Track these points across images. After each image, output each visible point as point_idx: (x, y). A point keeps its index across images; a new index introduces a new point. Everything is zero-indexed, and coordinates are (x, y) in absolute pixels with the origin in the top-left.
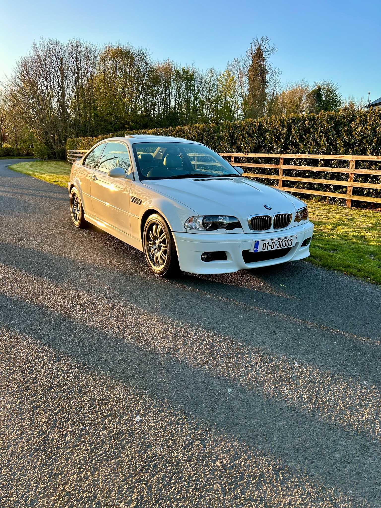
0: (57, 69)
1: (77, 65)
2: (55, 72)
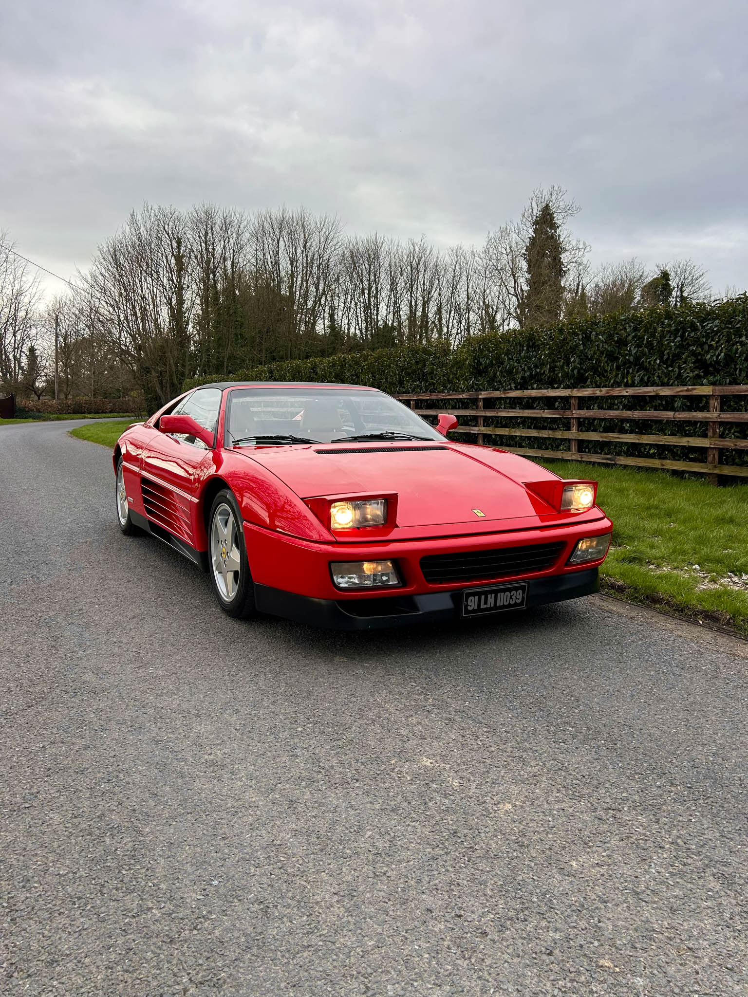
0: (169, 257)
1: (207, 249)
2: (167, 261)
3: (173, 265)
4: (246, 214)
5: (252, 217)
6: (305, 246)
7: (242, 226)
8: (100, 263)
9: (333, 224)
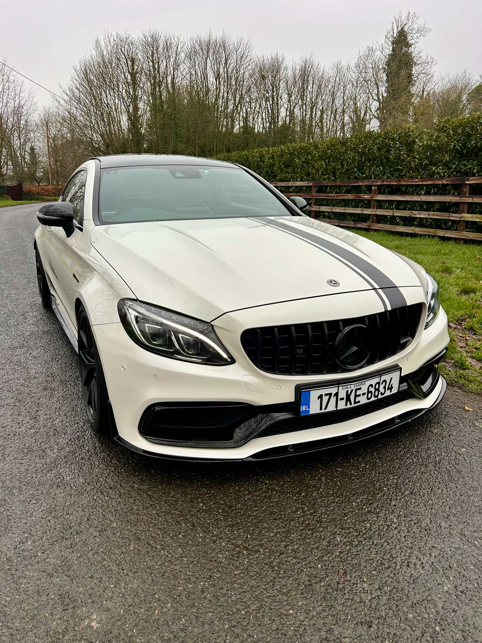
0: (127, 74)
2: (125, 77)
3: (129, 81)
6: (226, 64)
7: (179, 47)
8: (76, 80)
9: (247, 45)
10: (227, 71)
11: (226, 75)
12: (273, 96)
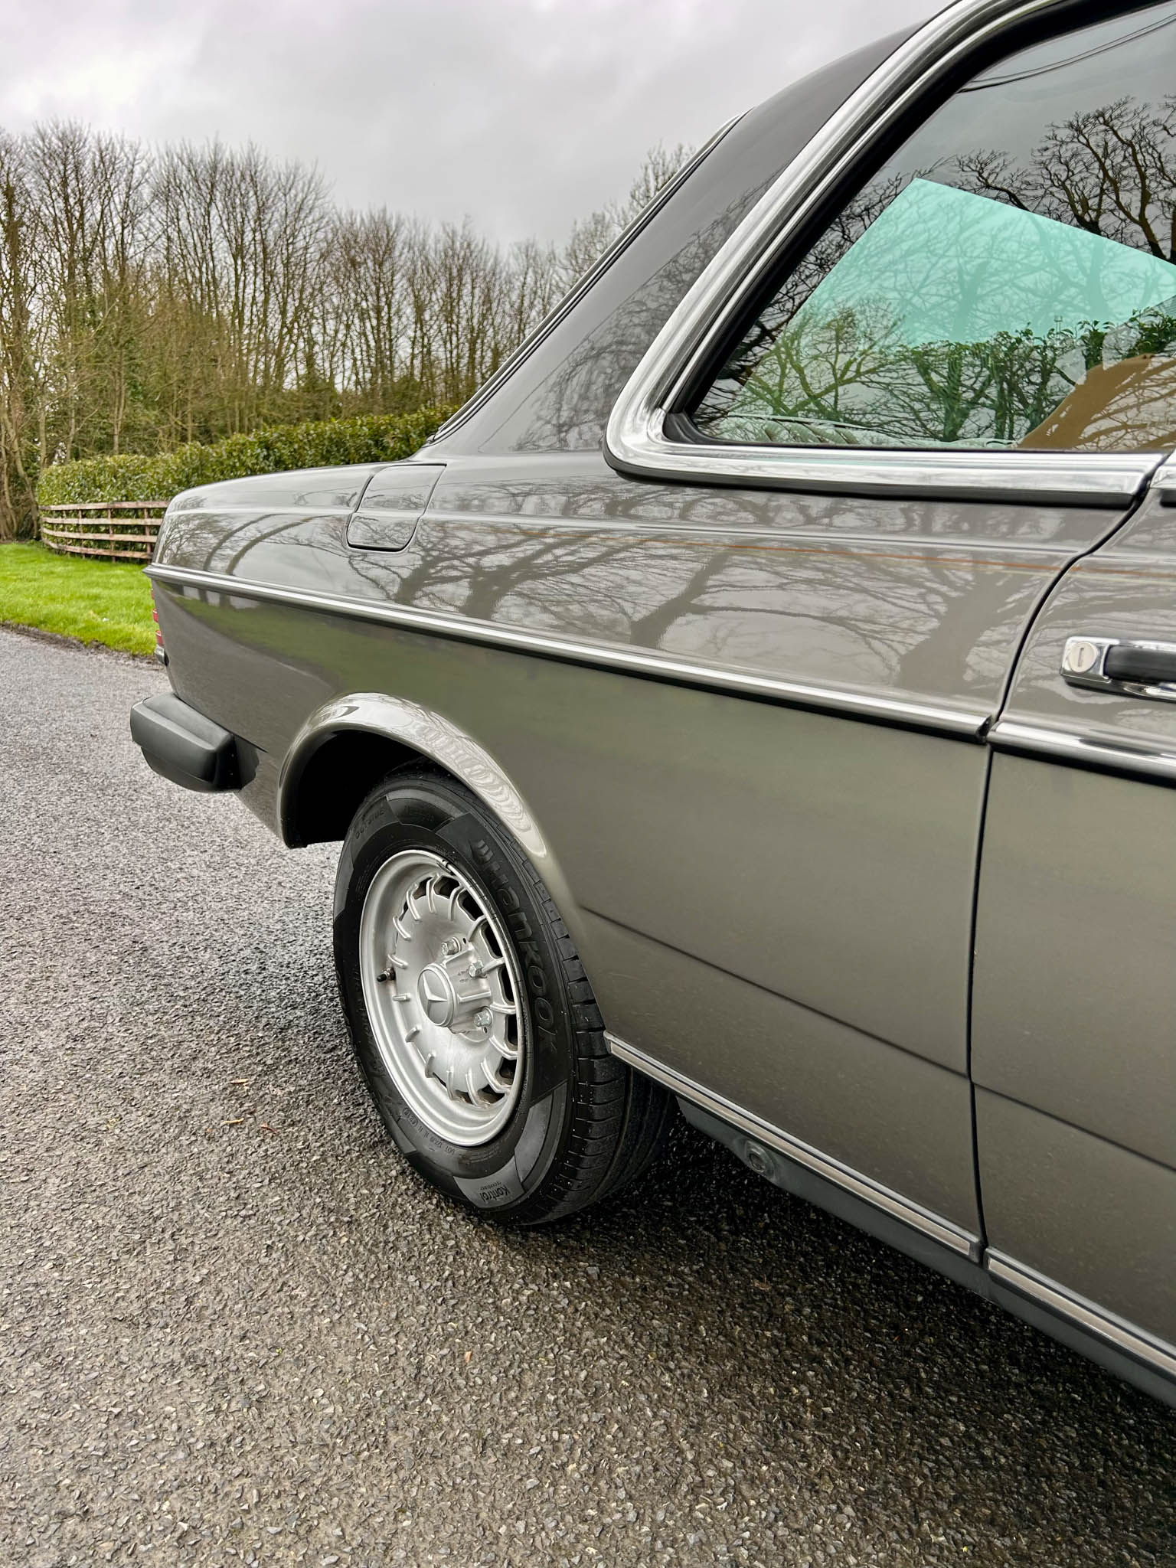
4: (143, 148)
5: (155, 154)
6: (258, 220)
7: (137, 170)
9: (310, 183)
10: (263, 241)
11: (259, 249)
12: (378, 310)
